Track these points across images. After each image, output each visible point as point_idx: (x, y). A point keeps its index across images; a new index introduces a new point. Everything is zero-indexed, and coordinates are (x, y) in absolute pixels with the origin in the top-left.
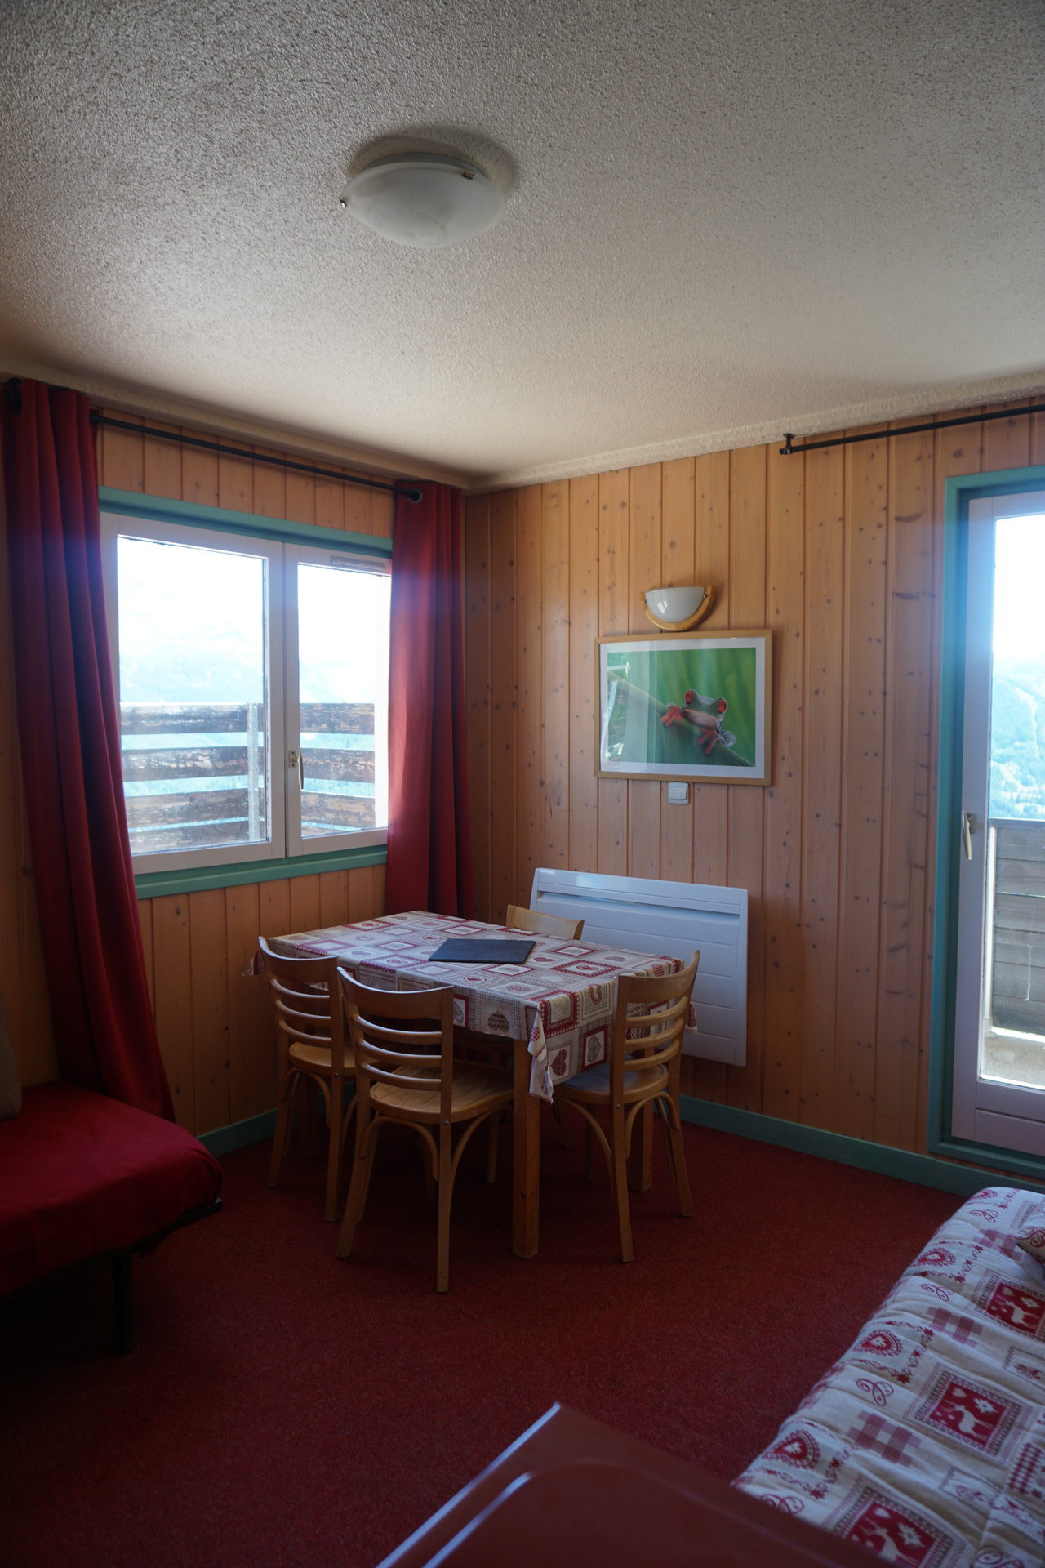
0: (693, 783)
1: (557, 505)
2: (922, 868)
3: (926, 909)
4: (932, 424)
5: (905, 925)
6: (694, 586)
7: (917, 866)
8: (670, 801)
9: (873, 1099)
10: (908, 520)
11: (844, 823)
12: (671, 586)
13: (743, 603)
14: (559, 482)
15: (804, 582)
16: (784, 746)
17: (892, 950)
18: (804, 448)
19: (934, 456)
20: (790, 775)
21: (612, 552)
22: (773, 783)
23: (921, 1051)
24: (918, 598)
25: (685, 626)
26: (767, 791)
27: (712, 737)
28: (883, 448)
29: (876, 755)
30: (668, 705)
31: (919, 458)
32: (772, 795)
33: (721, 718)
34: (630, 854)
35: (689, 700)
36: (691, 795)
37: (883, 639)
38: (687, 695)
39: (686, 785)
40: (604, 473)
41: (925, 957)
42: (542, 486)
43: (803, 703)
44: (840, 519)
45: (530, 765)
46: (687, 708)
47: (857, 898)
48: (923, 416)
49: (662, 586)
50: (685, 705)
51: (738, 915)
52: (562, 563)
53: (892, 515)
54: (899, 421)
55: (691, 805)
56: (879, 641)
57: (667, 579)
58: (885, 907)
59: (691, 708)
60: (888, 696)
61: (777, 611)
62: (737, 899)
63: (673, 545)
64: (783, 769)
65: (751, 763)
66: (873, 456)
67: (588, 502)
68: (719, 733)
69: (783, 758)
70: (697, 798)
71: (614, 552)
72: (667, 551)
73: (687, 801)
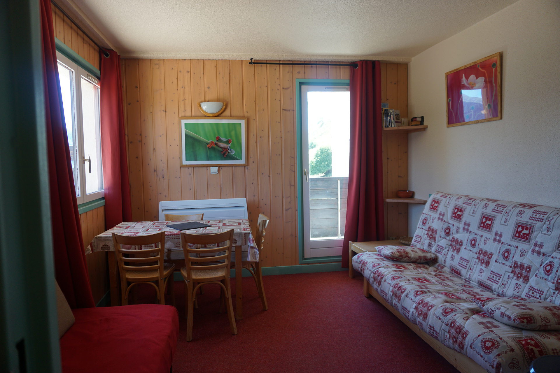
0: (219, 166)
1: (158, 68)
2: (294, 186)
3: (296, 197)
4: (291, 63)
5: (290, 202)
6: (217, 102)
7: (292, 186)
8: (211, 173)
9: (283, 254)
10: (286, 89)
11: (271, 176)
12: (208, 101)
13: (235, 108)
14: (159, 60)
15: (256, 104)
16: (251, 154)
17: (287, 210)
18: (254, 63)
19: (292, 72)
20: (253, 162)
21: (183, 87)
22: (248, 165)
23: (296, 237)
24: (289, 111)
25: (216, 115)
26: (246, 168)
27: (226, 151)
28: (278, 67)
29: (279, 155)
30: (210, 141)
31: (289, 72)
32: (248, 169)
33: (230, 145)
34: (195, 192)
35: (218, 139)
36: (219, 171)
37: (280, 122)
38: (217, 138)
39: (217, 167)
40: (179, 60)
41: (296, 210)
42: (151, 60)
43: (257, 140)
44: (266, 86)
45: (149, 164)
46: (217, 142)
47: (276, 197)
48: (289, 61)
49: (205, 101)
50: (216, 141)
51: (244, 206)
52: (161, 89)
53: (282, 87)
54: (283, 61)
55: (219, 174)
56: (279, 122)
57: (207, 99)
58: (284, 198)
59: (218, 142)
60: (282, 138)
61: (247, 112)
62: (242, 201)
63: (209, 88)
64: (251, 160)
65: (240, 159)
66: (275, 69)
67: (172, 69)
68: (229, 150)
69: (251, 157)
70: (221, 171)
71: (184, 88)
72: (206, 89)
73: (218, 173)
